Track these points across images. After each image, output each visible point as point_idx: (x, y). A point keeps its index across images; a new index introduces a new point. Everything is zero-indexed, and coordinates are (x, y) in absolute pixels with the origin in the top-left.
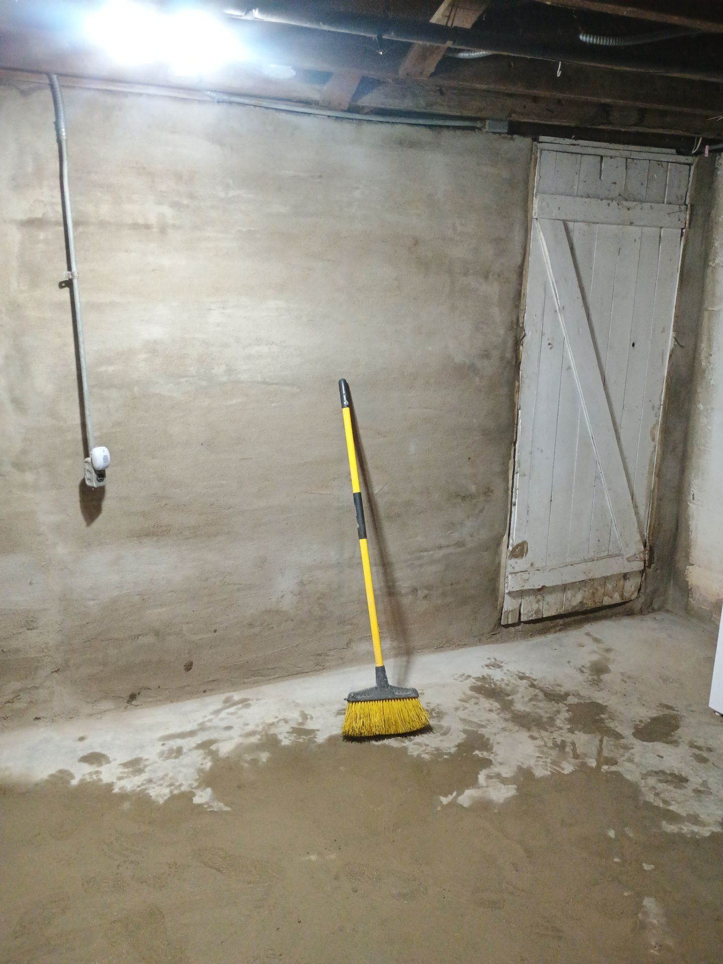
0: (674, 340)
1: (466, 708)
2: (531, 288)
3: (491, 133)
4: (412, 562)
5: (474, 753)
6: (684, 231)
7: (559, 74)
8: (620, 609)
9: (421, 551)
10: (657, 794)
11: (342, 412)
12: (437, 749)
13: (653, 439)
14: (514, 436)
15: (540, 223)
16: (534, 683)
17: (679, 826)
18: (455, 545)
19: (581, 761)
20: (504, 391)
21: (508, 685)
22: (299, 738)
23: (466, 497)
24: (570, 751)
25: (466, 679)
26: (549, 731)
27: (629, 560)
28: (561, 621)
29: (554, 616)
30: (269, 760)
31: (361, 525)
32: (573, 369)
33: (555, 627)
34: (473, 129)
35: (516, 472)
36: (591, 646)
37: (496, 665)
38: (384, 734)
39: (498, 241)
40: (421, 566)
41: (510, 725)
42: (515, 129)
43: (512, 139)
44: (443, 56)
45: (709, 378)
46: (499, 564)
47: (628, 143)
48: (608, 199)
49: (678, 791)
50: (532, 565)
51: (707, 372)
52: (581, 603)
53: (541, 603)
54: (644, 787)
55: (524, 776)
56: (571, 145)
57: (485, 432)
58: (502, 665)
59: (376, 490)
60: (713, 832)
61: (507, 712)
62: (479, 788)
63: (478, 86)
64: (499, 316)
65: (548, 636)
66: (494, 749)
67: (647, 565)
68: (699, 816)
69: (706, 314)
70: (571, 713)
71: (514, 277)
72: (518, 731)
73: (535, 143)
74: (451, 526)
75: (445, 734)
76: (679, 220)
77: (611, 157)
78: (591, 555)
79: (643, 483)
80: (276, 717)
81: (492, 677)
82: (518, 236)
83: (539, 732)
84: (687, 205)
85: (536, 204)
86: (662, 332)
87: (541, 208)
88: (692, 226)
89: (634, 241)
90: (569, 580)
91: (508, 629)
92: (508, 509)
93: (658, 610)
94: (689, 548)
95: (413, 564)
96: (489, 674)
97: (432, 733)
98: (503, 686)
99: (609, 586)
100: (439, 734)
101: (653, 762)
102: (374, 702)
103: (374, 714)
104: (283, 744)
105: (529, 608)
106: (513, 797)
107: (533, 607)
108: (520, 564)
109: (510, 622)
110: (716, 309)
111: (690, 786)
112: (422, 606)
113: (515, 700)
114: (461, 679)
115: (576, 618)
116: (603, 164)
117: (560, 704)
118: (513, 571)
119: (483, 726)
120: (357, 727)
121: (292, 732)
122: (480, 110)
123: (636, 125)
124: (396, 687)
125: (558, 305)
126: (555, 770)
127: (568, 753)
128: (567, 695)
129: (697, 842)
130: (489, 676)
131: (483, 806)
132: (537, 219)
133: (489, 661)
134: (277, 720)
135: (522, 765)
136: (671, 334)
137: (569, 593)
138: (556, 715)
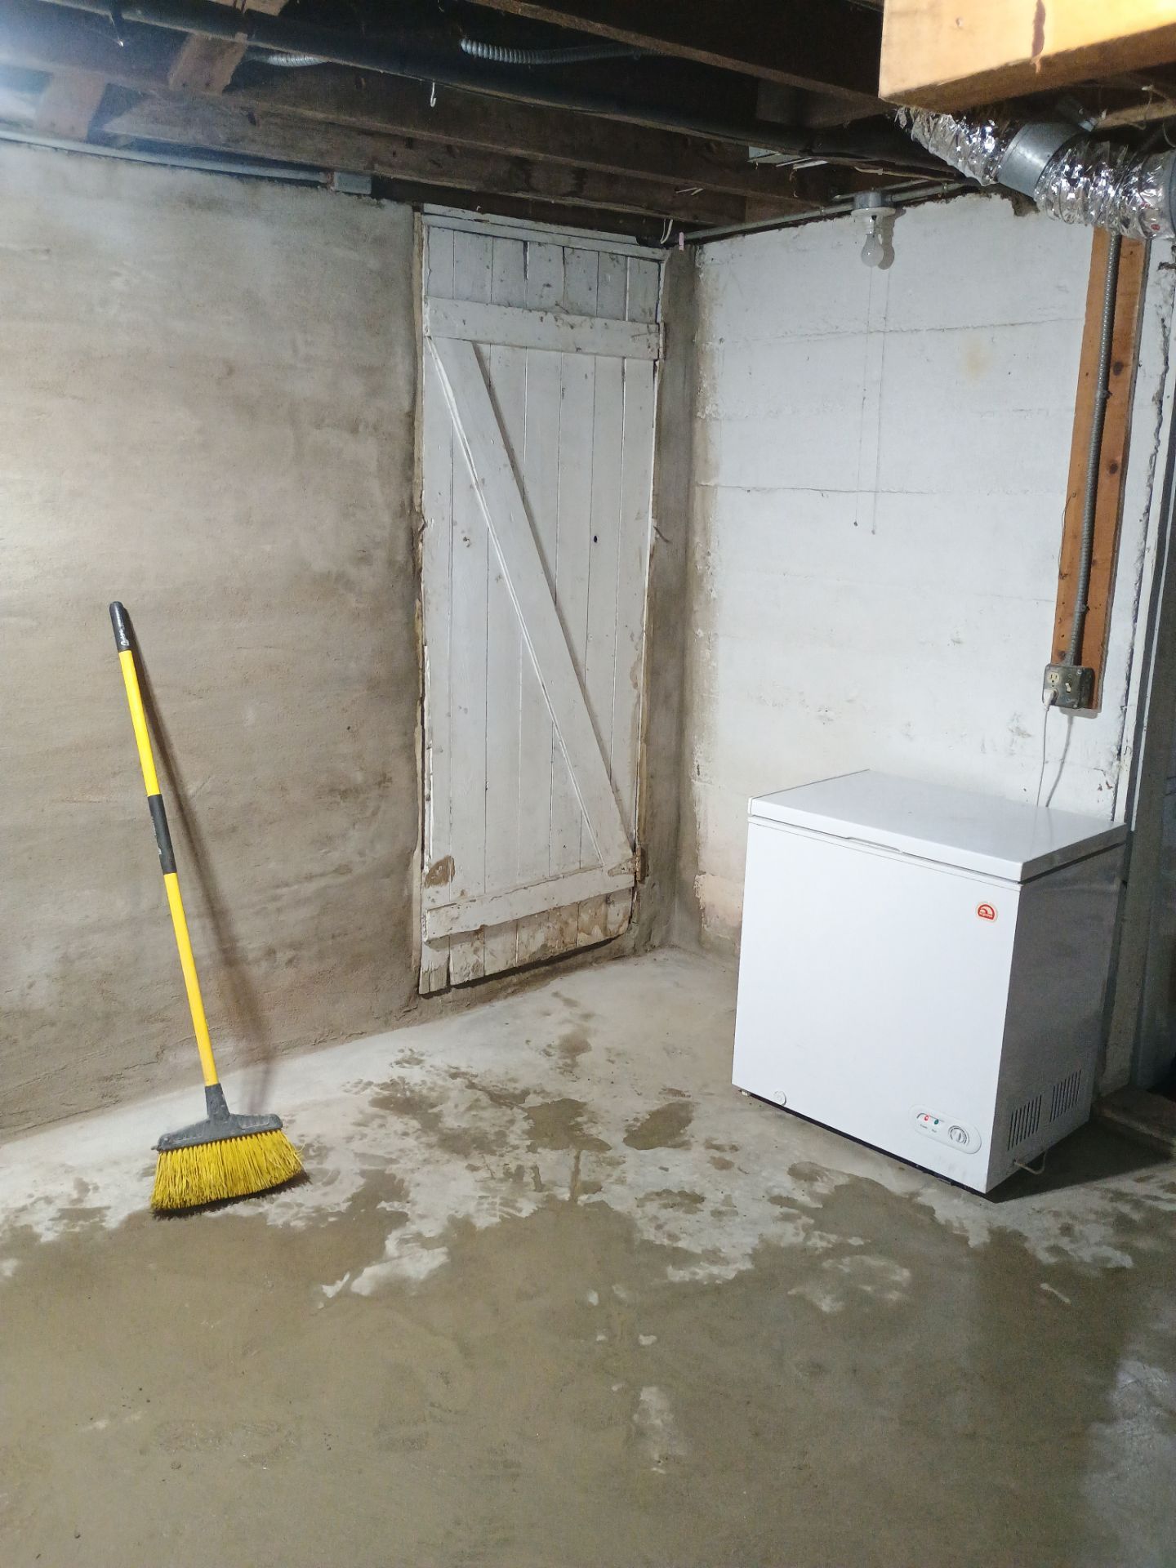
0: (655, 531)
1: (363, 1136)
2: (429, 449)
3: (343, 194)
4: (263, 906)
5: (378, 1207)
6: (657, 363)
7: (433, 102)
8: (604, 950)
9: (278, 887)
10: (659, 1227)
11: (118, 659)
12: (318, 1209)
13: (636, 685)
14: (419, 689)
15: (435, 344)
16: (473, 1081)
17: (693, 1269)
18: (336, 871)
19: (547, 1193)
20: (399, 616)
21: (431, 1089)
22: (73, 1227)
23: (344, 792)
24: (531, 1180)
25: (364, 1089)
26: (497, 1153)
27: (611, 873)
28: (514, 979)
29: (503, 972)
30: (17, 1272)
31: (165, 850)
32: (506, 578)
33: (504, 988)
34: (314, 185)
35: (426, 746)
36: (561, 1012)
37: (414, 1060)
38: (226, 1197)
39: (368, 371)
40: (279, 910)
41: (438, 1153)
42: (383, 190)
43: (380, 206)
44: (243, 59)
45: (709, 588)
46: (410, 898)
47: (565, 224)
48: (538, 310)
49: (689, 1216)
50: (462, 893)
51: (705, 580)
52: (544, 946)
53: (481, 953)
54: (641, 1218)
55: (461, 1232)
56: (476, 220)
57: (373, 685)
58: (423, 1058)
59: (191, 789)
60: (740, 1272)
61: (432, 1133)
62: (386, 1261)
63: (309, 114)
64: (381, 495)
65: (494, 1004)
66: (412, 1196)
67: (638, 878)
68: (720, 1251)
69: (697, 489)
70: (531, 1121)
71: (400, 432)
72: (448, 1161)
73: (417, 214)
74: (326, 841)
75: (330, 1182)
76: (649, 347)
77: (540, 244)
78: (555, 869)
79: (625, 754)
80: (31, 1196)
81: (407, 1081)
82: (402, 366)
83: (483, 1157)
84: (658, 324)
85: (427, 315)
86: (637, 519)
87: (434, 320)
88: (668, 356)
89: (584, 378)
90: (522, 912)
91: (431, 1000)
92: (418, 807)
93: (659, 946)
94: (698, 850)
95: (265, 908)
96: (402, 1075)
97: (308, 1184)
98: (425, 1092)
99: (585, 917)
100: (320, 1184)
101: (653, 1179)
102: (205, 1146)
103: (207, 1165)
104: (43, 1240)
105: (463, 963)
106: (442, 1266)
107: (468, 960)
108: (444, 893)
109: (433, 989)
110: (711, 483)
111: (707, 1207)
112: (285, 977)
113: (444, 1112)
114: (355, 1090)
115: (536, 971)
116: (528, 254)
117: (515, 1109)
118: (431, 905)
119: (391, 1161)
120: (177, 1192)
121: (61, 1218)
122: (321, 154)
123: (572, 194)
124: (243, 1116)
125: (475, 475)
126: (508, 1214)
127: (527, 1184)
128: (525, 1093)
129: (716, 1290)
130: (402, 1079)
131: (394, 1291)
132: (430, 337)
133: (402, 1054)
134: (32, 1200)
135: (456, 1214)
136: (650, 522)
137: (524, 934)
138: (508, 1128)
